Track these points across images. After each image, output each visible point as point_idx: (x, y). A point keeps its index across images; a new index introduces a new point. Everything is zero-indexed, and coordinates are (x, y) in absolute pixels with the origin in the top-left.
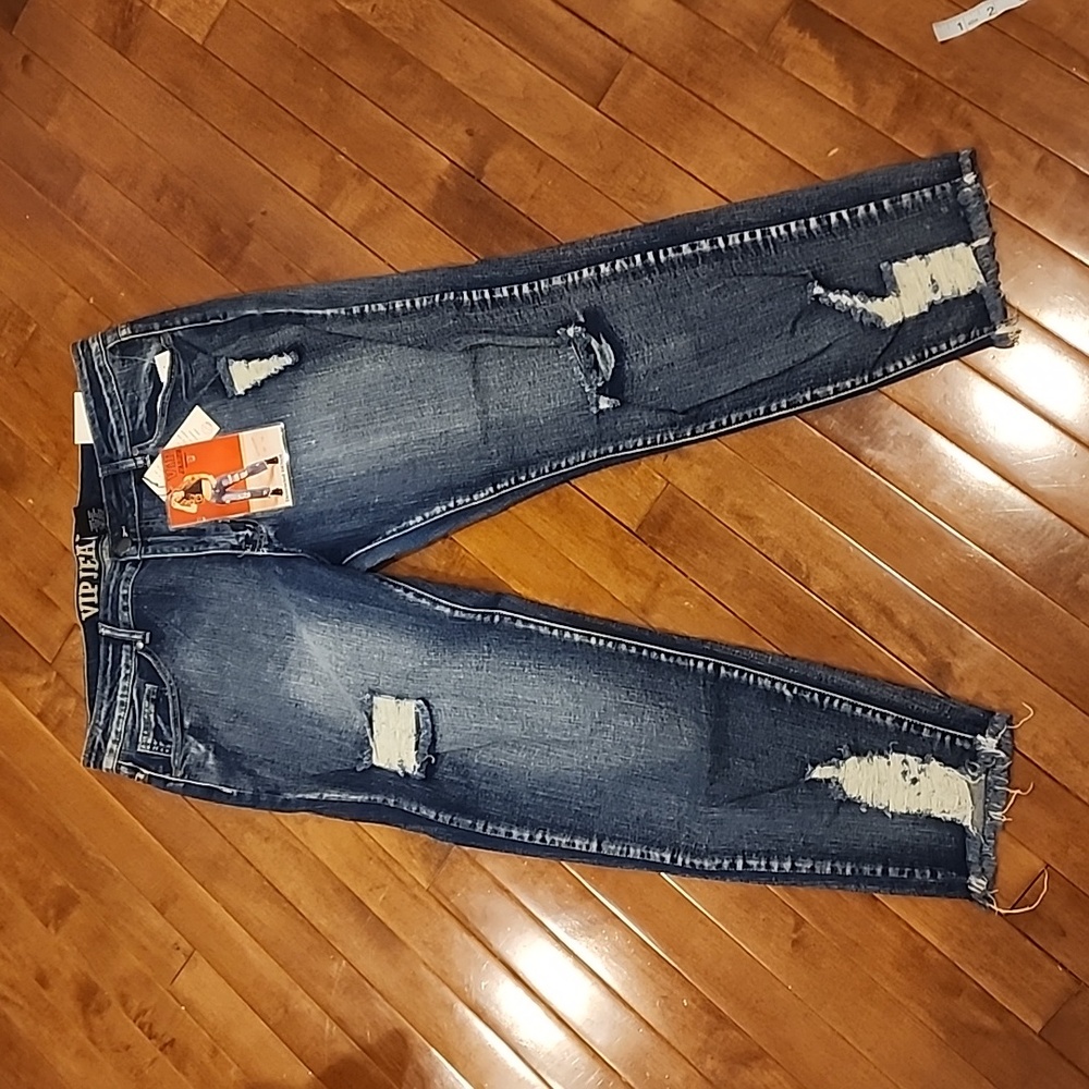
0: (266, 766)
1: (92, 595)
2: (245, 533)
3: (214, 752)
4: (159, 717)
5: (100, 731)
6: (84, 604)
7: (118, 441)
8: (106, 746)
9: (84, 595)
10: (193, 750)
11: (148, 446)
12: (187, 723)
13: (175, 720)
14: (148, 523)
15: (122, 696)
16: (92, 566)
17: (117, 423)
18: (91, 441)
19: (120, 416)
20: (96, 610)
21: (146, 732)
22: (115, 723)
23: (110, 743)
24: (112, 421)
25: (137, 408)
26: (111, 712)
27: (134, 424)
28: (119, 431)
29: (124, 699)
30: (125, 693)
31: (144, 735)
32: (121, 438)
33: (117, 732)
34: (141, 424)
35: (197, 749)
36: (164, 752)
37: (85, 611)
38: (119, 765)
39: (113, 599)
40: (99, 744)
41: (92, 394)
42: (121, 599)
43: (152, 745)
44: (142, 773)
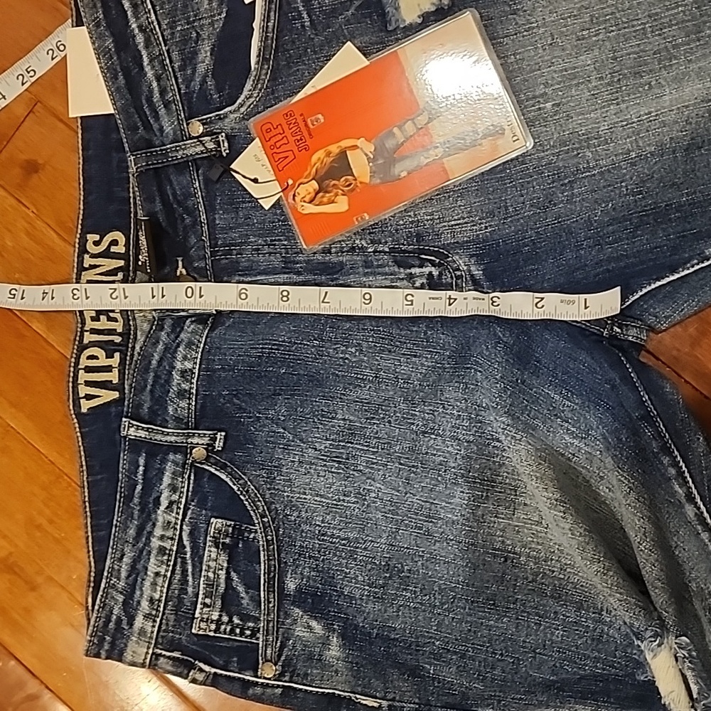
0: (448, 663)
1: (108, 369)
2: (426, 270)
3: (343, 636)
4: (233, 574)
5: (121, 598)
6: (88, 383)
7: (162, 111)
8: (131, 624)
9: (89, 370)
10: (299, 631)
11: (226, 116)
12: (291, 585)
13: (270, 581)
14: (230, 252)
15: (162, 538)
16: (111, 325)
17: (158, 79)
18: (113, 112)
19: (164, 66)
20: (116, 395)
21: (208, 601)
22: (147, 584)
23: (139, 621)
24: (150, 74)
25: (195, 53)
26: (139, 566)
27: (188, 81)
28: (163, 92)
29: (167, 544)
30: (170, 533)
31: (205, 605)
32: (167, 105)
33: (151, 601)
34: (204, 82)
35: (307, 628)
36: (242, 634)
37: (89, 397)
38: (157, 656)
39: (157, 377)
40: (119, 621)
41: (108, 27)
42: (176, 376)
43: (219, 622)
44: (201, 670)
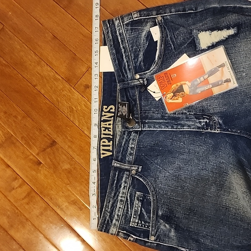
0: (207, 239)
1: (109, 146)
2: (205, 120)
3: (175, 229)
4: (143, 209)
5: (109, 214)
6: (103, 150)
7: (128, 71)
8: (112, 222)
9: (103, 146)
10: (162, 227)
11: (146, 73)
12: (160, 213)
13: (154, 212)
14: (146, 113)
15: (121, 197)
16: (109, 133)
17: (127, 62)
18: (114, 71)
19: (129, 58)
20: (111, 153)
21: (135, 216)
22: (117, 210)
23: (114, 221)
24: (125, 61)
25: (138, 55)
26: (115, 205)
27: (136, 63)
28: (128, 66)
29: (123, 199)
30: (124, 196)
31: (134, 217)
32: (129, 70)
33: (118, 215)
34: (140, 63)
35: (164, 226)
36: (145, 227)
37: (103, 154)
38: (119, 232)
39: (123, 149)
40: (108, 220)
41: (114, 46)
42: (129, 149)
43: (138, 223)
44: (132, 237)
